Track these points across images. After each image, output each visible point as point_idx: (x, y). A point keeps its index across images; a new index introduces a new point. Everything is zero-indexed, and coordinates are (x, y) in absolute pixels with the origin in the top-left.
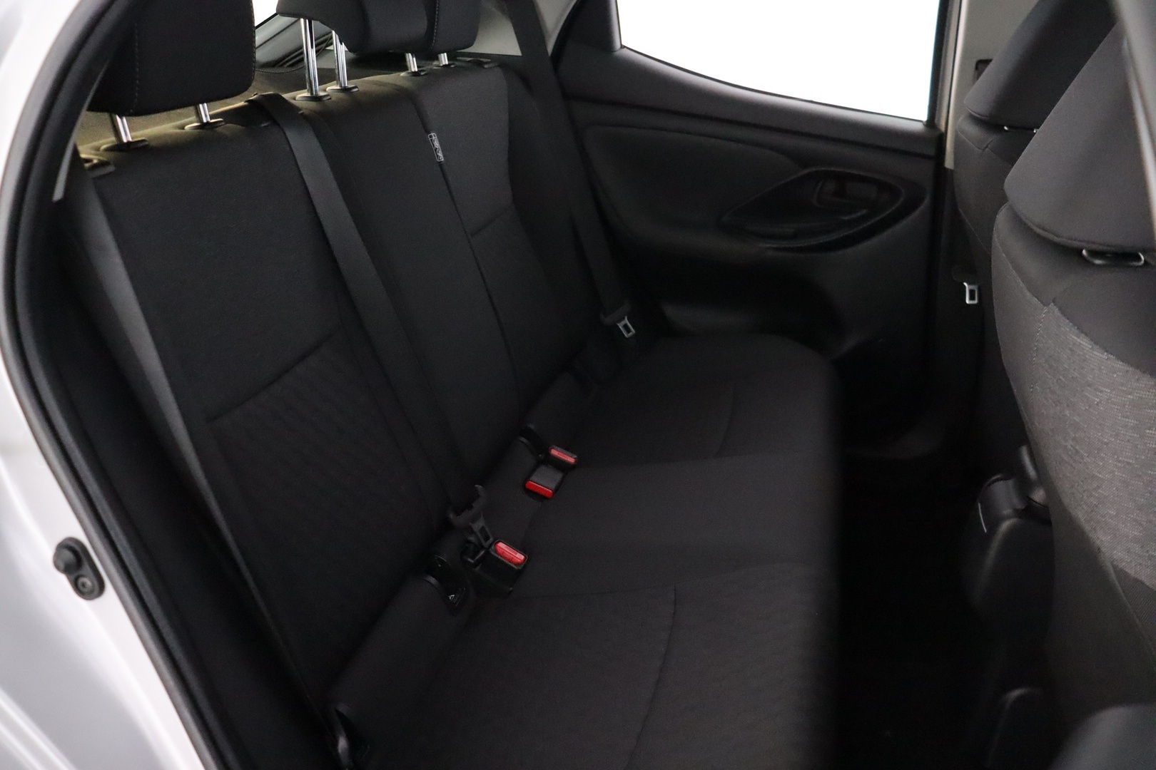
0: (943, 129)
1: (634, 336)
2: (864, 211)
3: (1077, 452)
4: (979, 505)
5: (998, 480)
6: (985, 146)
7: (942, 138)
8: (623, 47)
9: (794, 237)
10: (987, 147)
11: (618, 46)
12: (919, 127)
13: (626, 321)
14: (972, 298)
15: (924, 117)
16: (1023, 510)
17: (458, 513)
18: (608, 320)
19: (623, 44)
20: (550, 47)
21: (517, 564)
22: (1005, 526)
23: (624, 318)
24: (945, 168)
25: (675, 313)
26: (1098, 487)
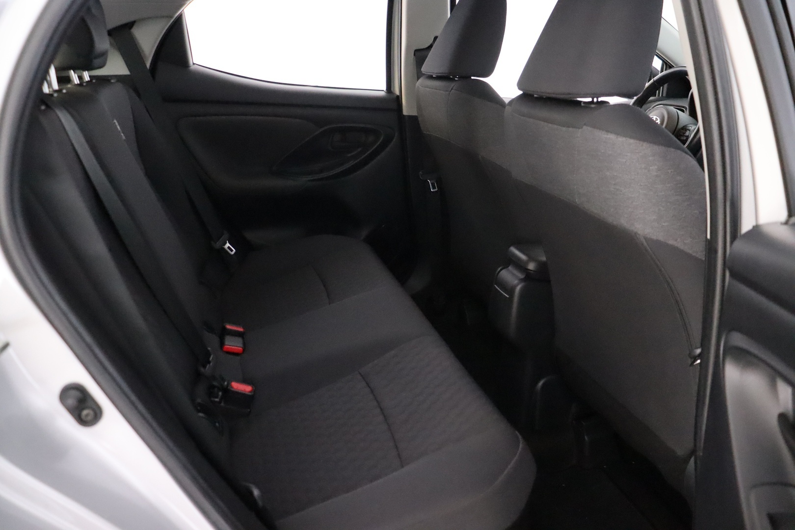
0: (398, 93)
1: (235, 253)
2: (359, 149)
3: (618, 190)
4: (495, 286)
5: (501, 270)
6: (451, 88)
7: (398, 99)
8: (194, 64)
9: (321, 171)
10: (452, 89)
11: (191, 63)
12: (382, 94)
13: (228, 245)
14: (434, 188)
15: (384, 88)
16: (525, 277)
17: (204, 367)
18: (217, 245)
19: (194, 62)
20: (148, 65)
21: (250, 392)
22: (518, 288)
23: (226, 243)
24: (404, 115)
25: (252, 236)
26: (632, 202)
